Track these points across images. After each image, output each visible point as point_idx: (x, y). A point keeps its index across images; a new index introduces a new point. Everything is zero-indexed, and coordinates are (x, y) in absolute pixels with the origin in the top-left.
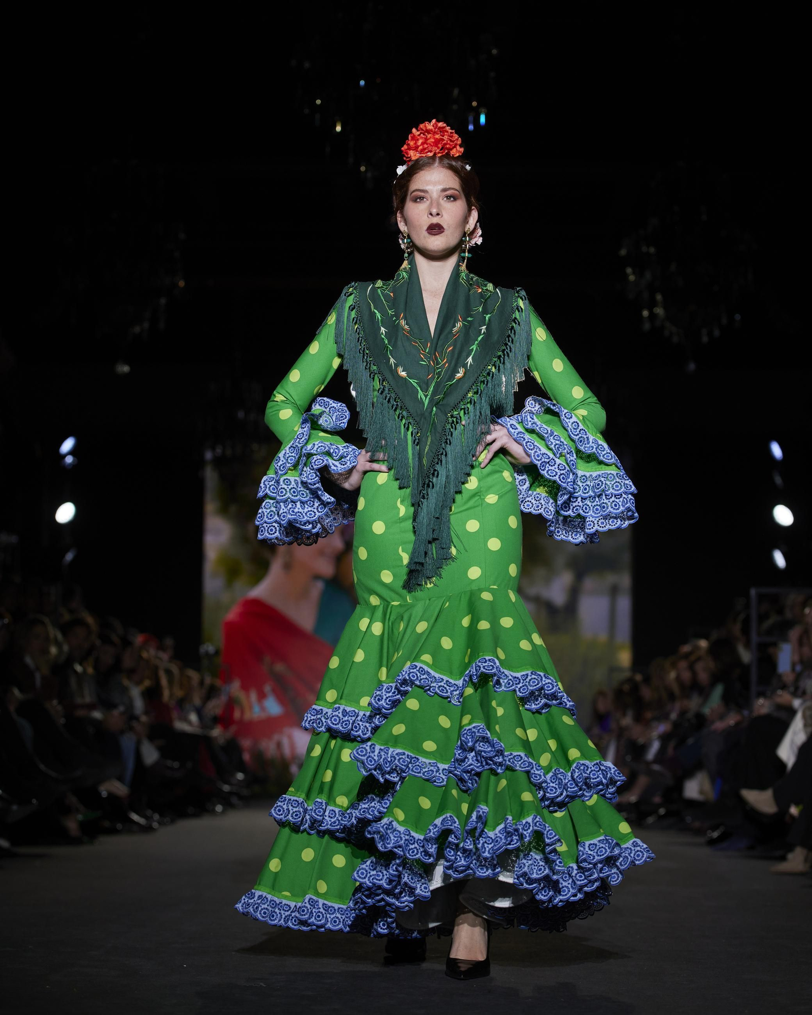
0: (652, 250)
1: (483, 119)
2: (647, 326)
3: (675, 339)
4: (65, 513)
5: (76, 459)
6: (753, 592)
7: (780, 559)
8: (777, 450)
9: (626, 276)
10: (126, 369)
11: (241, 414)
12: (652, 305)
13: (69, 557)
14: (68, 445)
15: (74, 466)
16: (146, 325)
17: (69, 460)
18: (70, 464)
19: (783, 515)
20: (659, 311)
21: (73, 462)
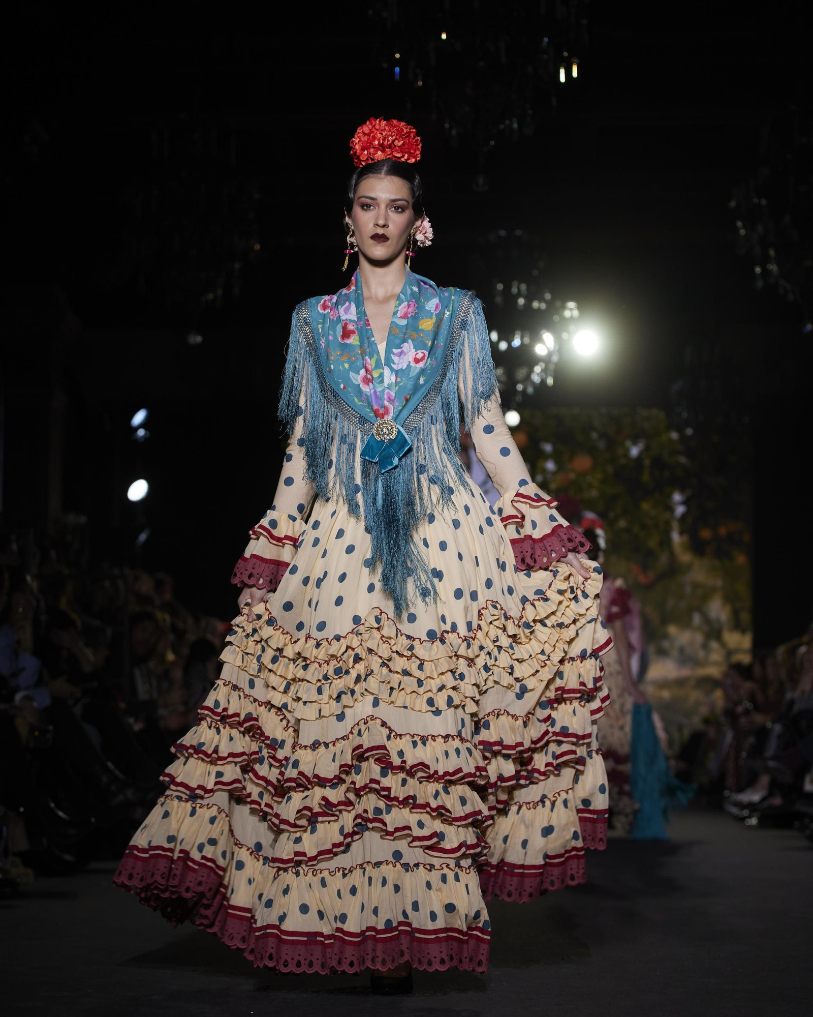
0: (764, 202)
1: (575, 73)
2: (760, 284)
3: (791, 297)
4: (138, 490)
5: (148, 432)
9: (737, 229)
10: (199, 339)
12: (764, 261)
13: (143, 537)
14: (139, 417)
15: (144, 437)
16: (220, 292)
17: (141, 432)
20: (773, 268)
21: (145, 434)
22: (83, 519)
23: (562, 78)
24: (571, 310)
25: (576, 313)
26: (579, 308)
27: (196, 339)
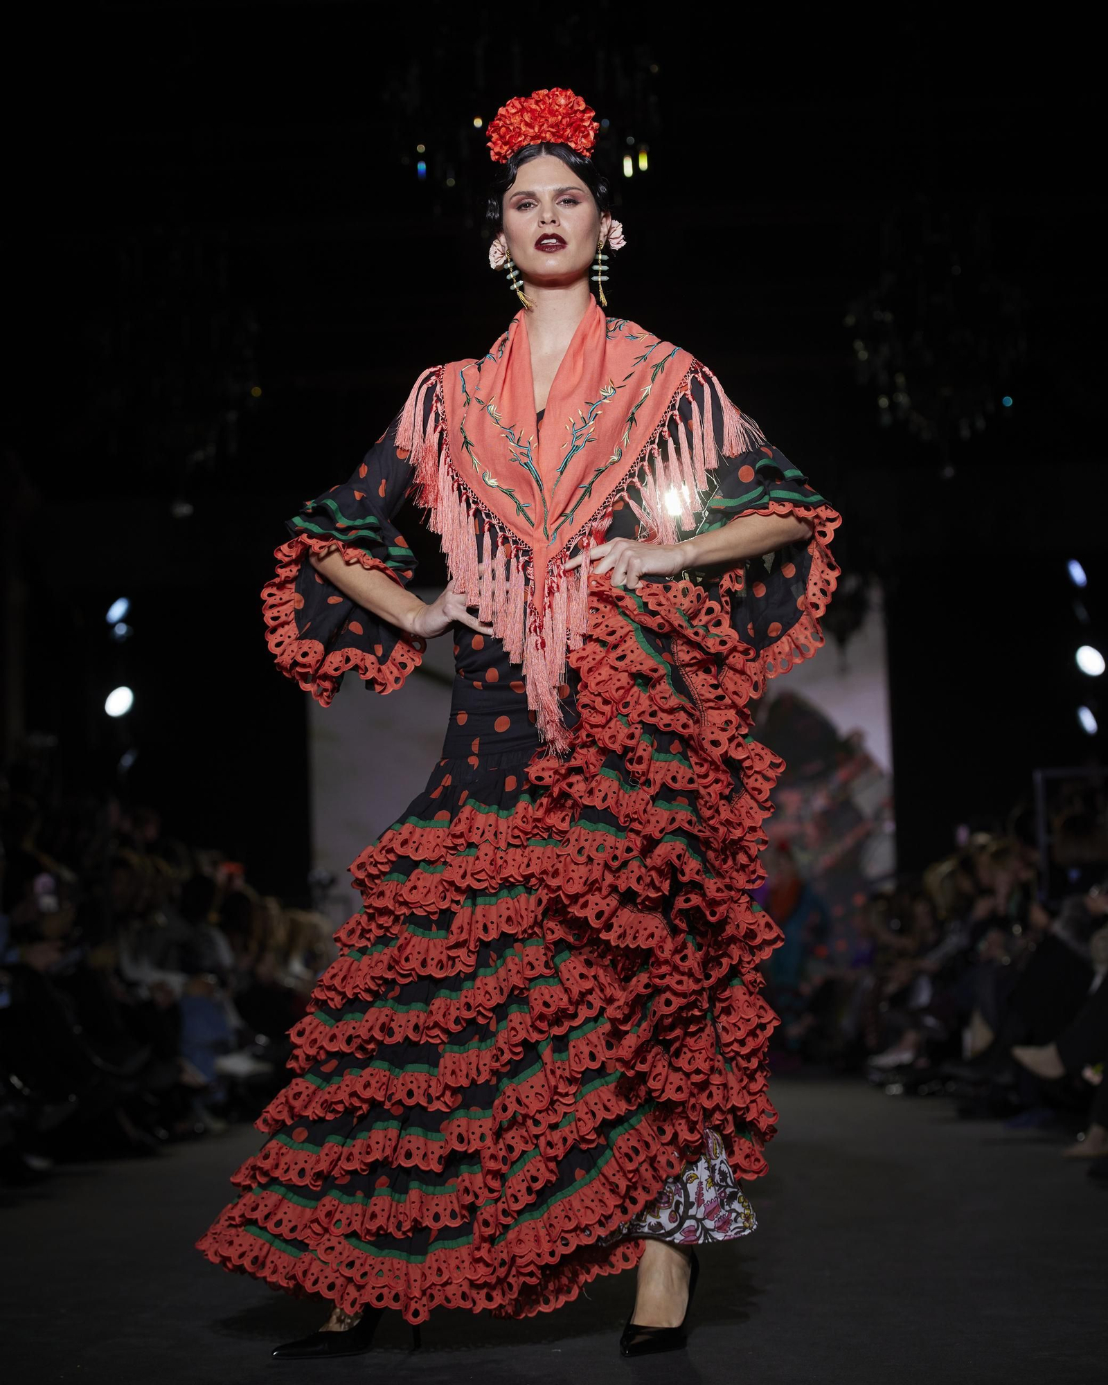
0: (888, 317)
1: (643, 163)
2: (886, 419)
3: (925, 435)
4: (119, 702)
5: (131, 627)
6: (1038, 776)
7: (1088, 721)
8: (1078, 573)
9: (855, 352)
10: (187, 509)
12: (891, 391)
13: (127, 760)
14: (118, 610)
15: (128, 639)
16: (211, 449)
17: (121, 630)
18: (123, 636)
19: (1089, 660)
20: (903, 399)
21: (128, 632)
22: (50, 741)
27: (184, 510)
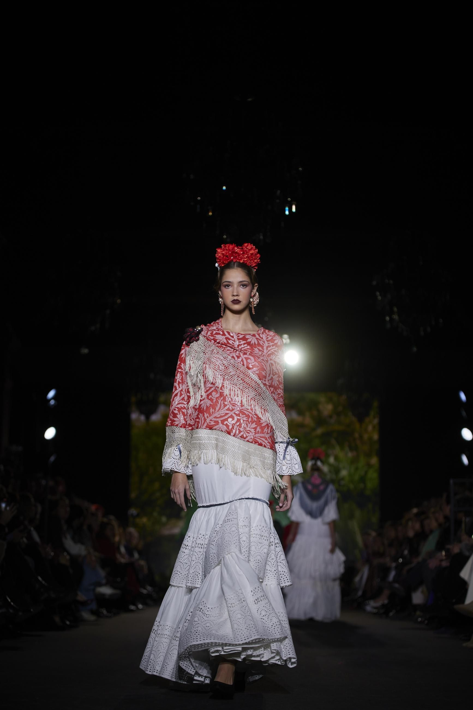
1: (294, 209)
2: (388, 326)
4: (50, 433)
6: (451, 481)
7: (465, 460)
8: (463, 396)
11: (152, 376)
13: (52, 459)
14: (51, 394)
15: (55, 406)
17: (52, 402)
18: (53, 405)
19: (466, 434)
20: (396, 317)
21: (55, 403)
23: (287, 213)
24: (285, 339)
25: (288, 341)
26: (290, 338)
27: (85, 351)
